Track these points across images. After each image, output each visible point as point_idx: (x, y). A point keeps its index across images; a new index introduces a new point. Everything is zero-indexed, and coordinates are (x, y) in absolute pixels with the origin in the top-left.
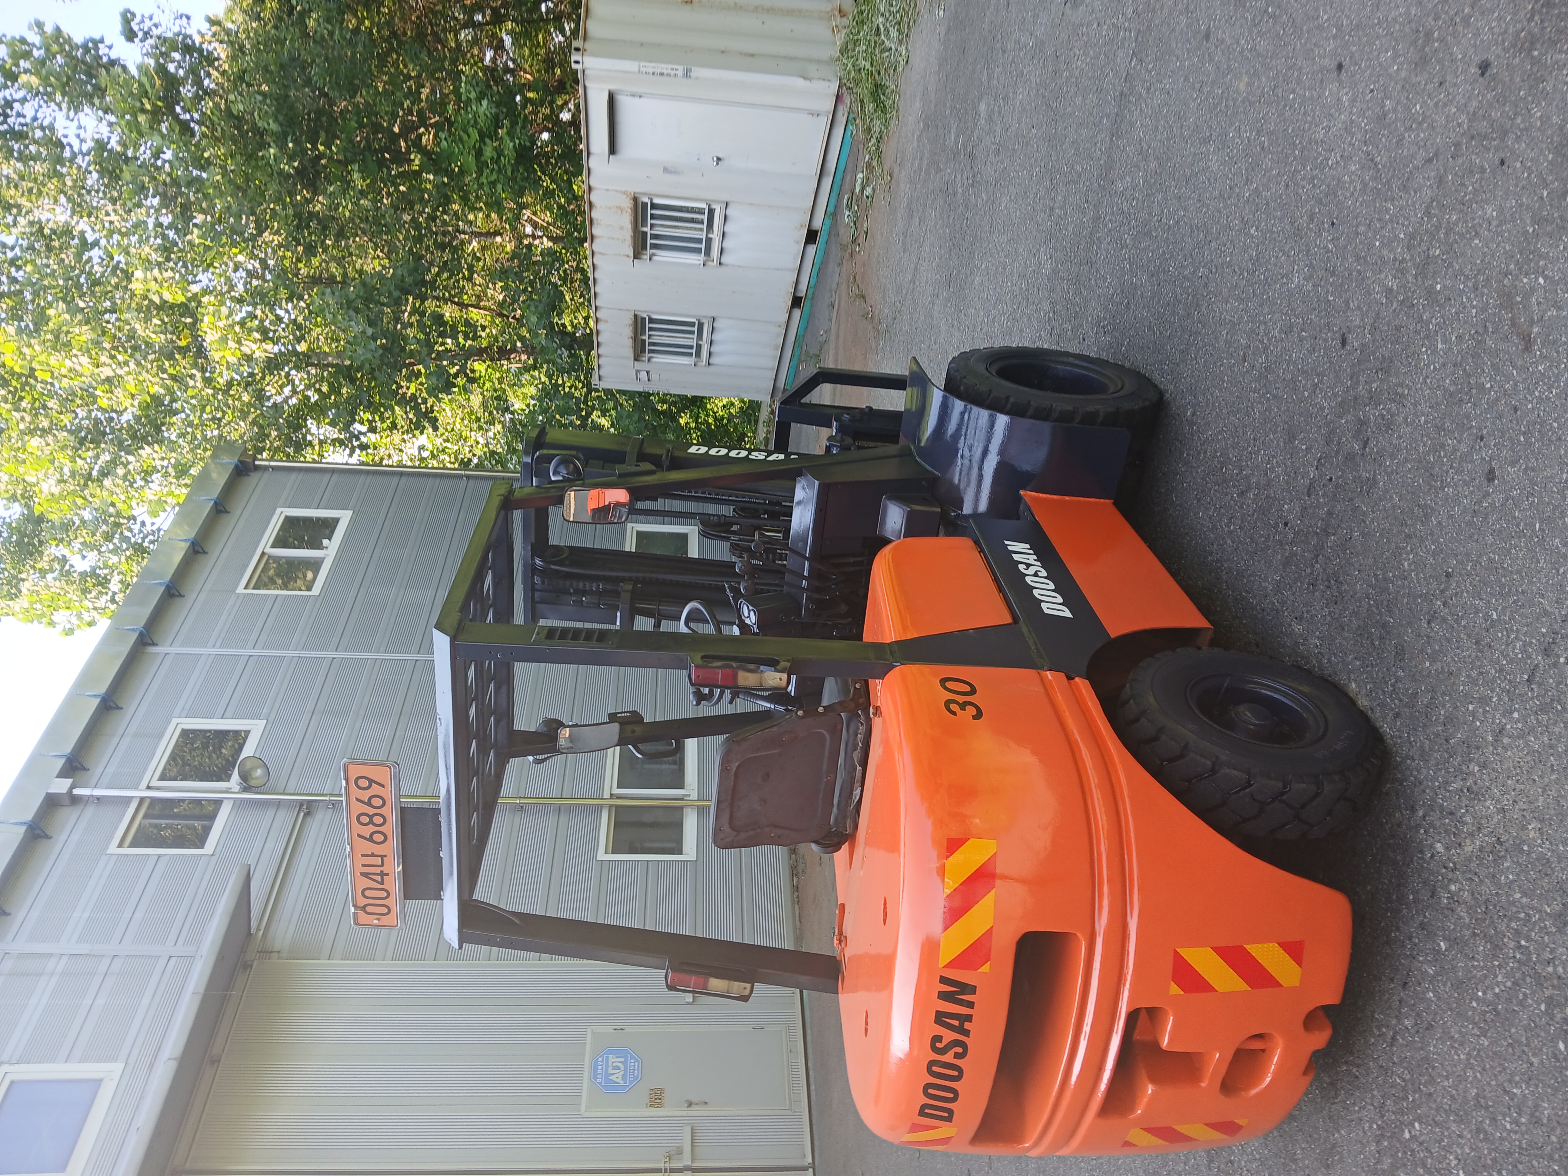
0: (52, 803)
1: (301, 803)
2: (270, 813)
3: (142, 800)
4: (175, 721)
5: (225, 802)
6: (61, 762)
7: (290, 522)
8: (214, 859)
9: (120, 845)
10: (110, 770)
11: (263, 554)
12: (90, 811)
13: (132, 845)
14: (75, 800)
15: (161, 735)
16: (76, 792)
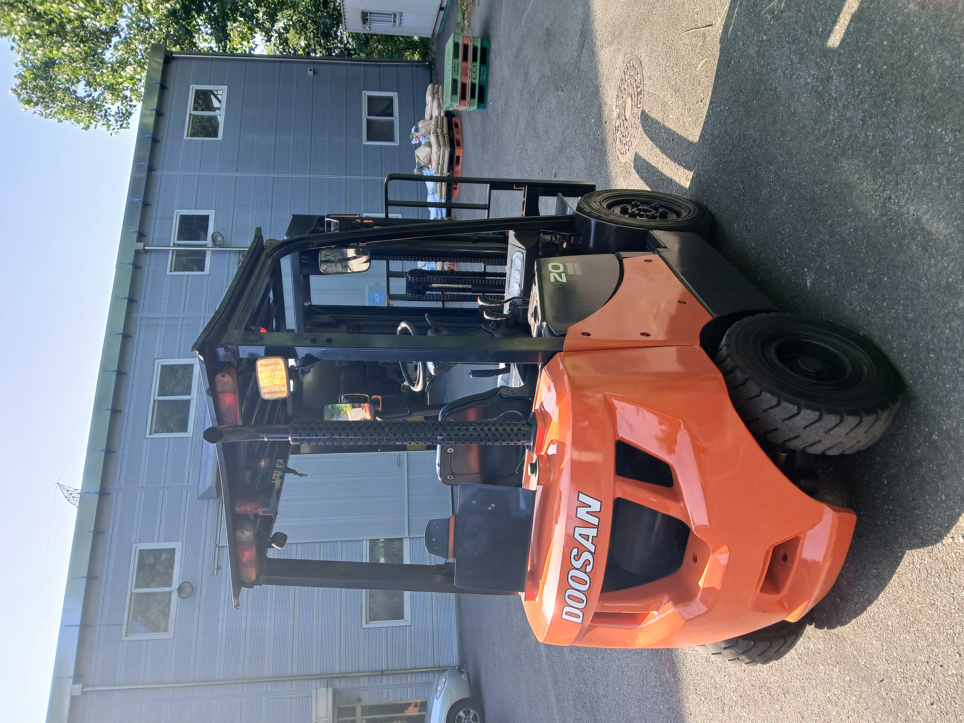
0: (138, 253)
1: (240, 251)
2: (227, 256)
3: (173, 250)
4: (176, 211)
5: (207, 251)
6: (136, 235)
8: (210, 276)
9: (171, 271)
10: (156, 236)
11: (190, 114)
12: (153, 255)
13: (175, 270)
14: (146, 251)
15: (172, 219)
16: (146, 248)
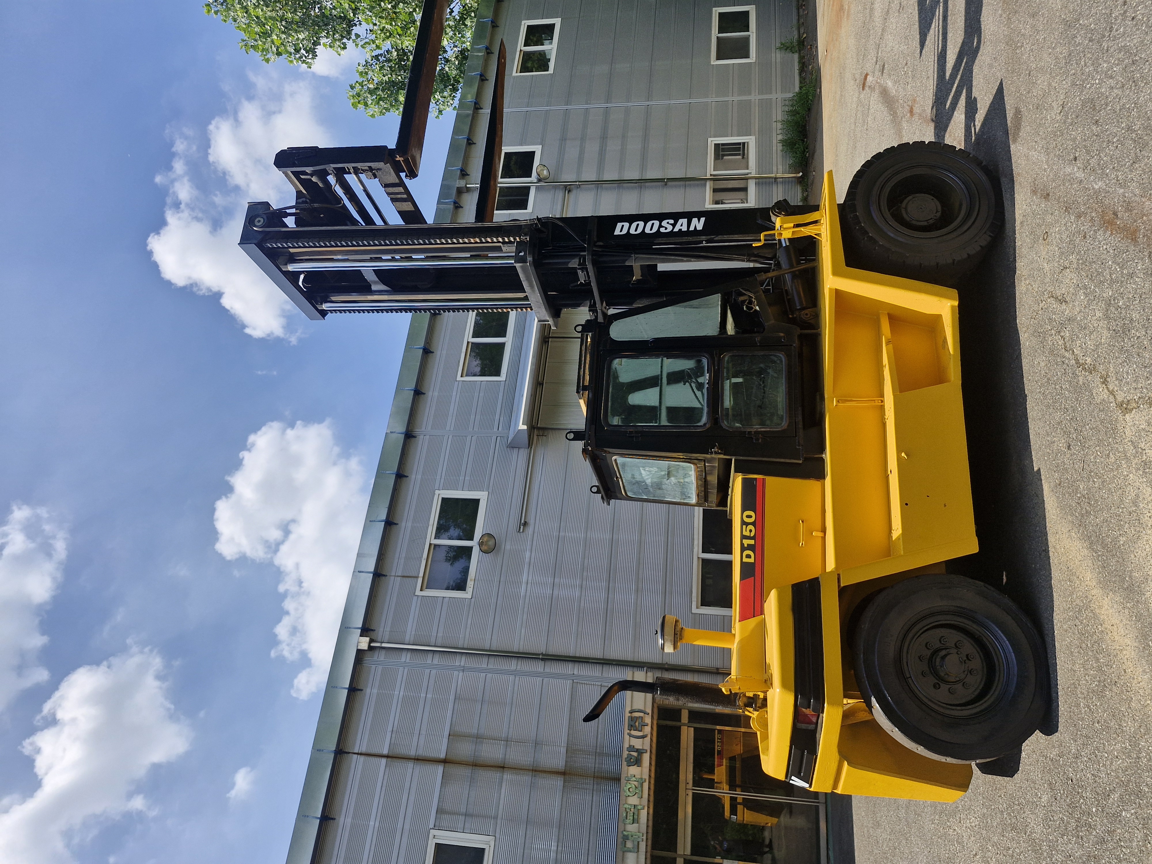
0: (459, 191)
2: (553, 191)
5: (532, 187)
6: (458, 173)
7: (531, 29)
11: (521, 50)
14: (468, 190)
16: (468, 186)
